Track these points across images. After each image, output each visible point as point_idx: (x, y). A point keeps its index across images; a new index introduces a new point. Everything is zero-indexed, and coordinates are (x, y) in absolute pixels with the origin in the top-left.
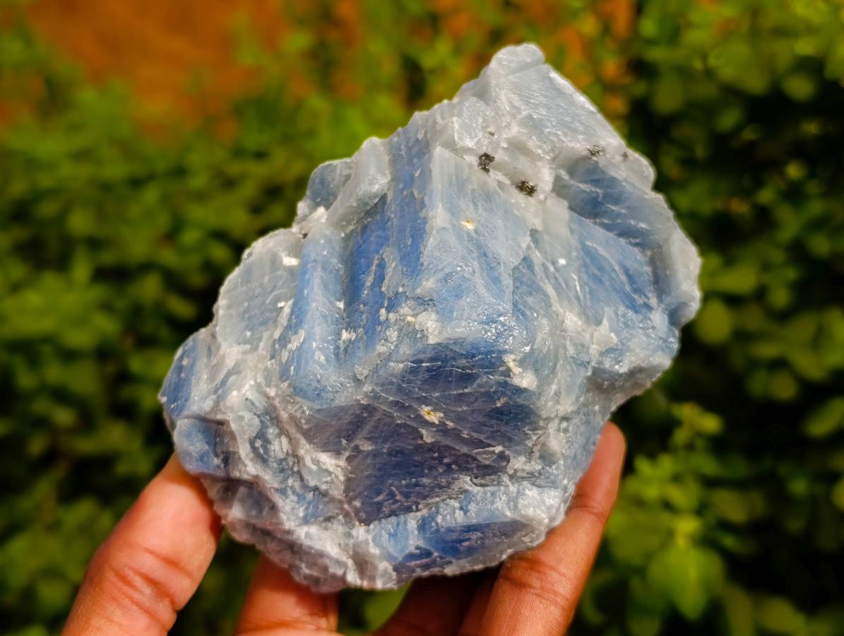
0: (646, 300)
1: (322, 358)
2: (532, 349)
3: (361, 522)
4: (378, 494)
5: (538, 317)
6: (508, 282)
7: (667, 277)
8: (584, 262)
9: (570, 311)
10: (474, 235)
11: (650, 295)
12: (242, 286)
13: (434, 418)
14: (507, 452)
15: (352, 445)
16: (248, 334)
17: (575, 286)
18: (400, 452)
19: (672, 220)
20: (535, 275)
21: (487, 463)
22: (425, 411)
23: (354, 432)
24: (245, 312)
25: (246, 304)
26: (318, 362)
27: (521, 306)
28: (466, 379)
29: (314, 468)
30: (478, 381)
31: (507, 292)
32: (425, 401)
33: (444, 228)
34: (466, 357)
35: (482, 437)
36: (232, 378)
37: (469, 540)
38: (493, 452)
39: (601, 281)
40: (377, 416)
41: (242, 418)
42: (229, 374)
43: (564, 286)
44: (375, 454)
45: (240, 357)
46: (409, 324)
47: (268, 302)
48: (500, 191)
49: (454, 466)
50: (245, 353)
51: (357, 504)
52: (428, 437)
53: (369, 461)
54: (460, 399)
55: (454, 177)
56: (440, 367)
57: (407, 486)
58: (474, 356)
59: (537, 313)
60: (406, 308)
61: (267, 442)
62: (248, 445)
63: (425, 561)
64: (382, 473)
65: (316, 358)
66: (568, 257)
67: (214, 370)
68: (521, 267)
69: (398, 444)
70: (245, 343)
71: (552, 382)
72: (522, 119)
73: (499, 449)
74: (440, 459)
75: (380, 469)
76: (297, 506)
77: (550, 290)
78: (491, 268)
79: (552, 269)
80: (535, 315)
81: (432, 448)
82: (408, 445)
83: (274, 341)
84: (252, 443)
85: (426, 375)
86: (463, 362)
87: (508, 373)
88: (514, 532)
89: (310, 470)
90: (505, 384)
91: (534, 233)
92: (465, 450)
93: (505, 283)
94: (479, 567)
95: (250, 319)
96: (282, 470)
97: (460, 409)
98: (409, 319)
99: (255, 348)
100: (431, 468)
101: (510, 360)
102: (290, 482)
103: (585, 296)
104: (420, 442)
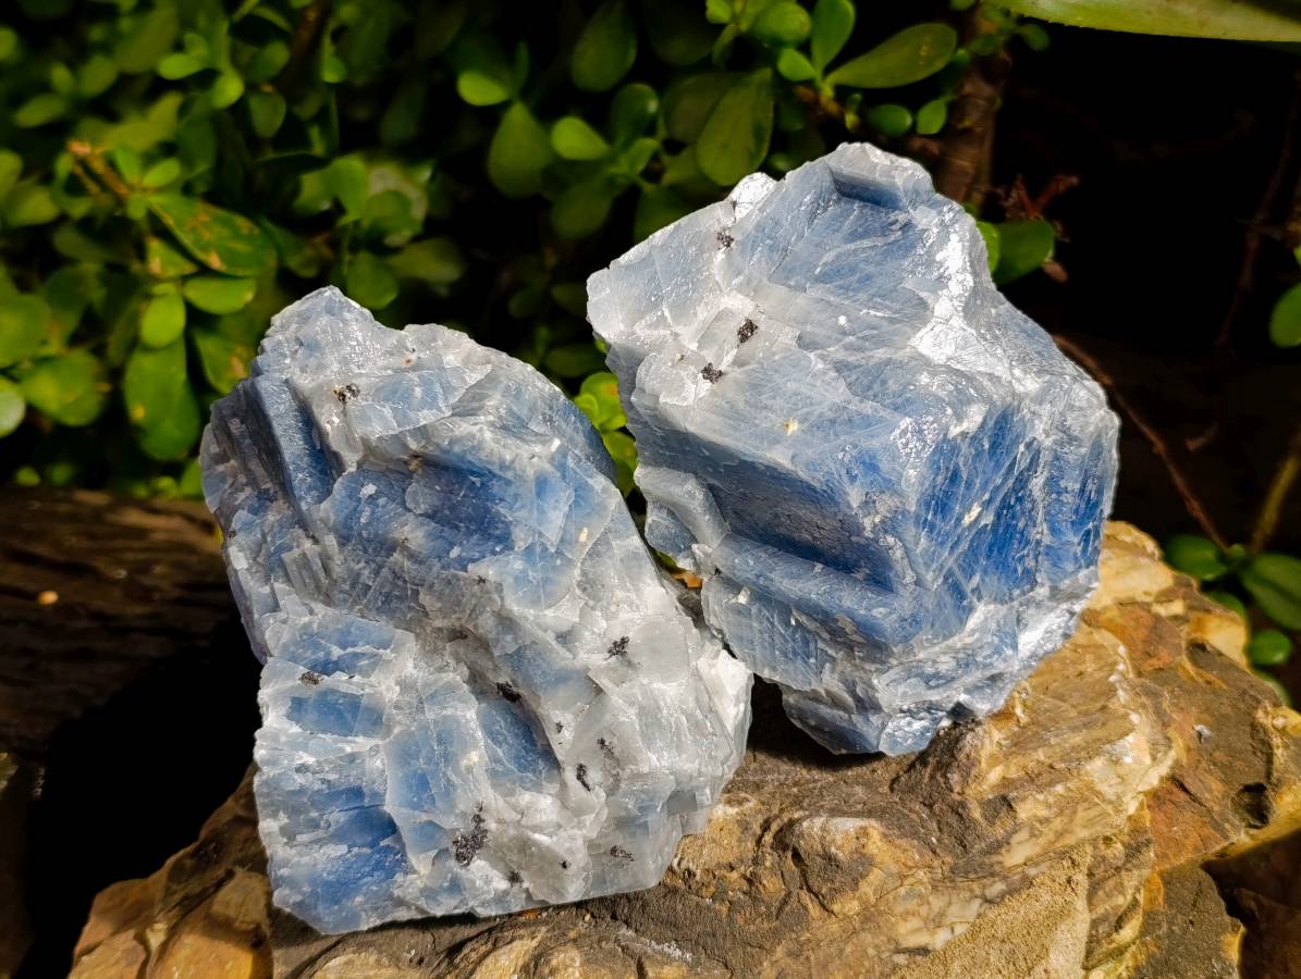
0: (897, 226)
1: (881, 609)
2: (949, 404)
3: (1032, 589)
4: (1016, 570)
5: (914, 385)
6: (868, 407)
7: (876, 191)
8: (841, 287)
9: (909, 339)
10: (806, 425)
11: (892, 217)
12: (754, 649)
13: (976, 510)
14: (1027, 440)
15: (970, 594)
16: (812, 660)
17: (876, 316)
18: (991, 546)
19: (813, 163)
20: (860, 366)
21: (1028, 461)
22: (967, 520)
23: (960, 593)
24: (786, 656)
25: (777, 652)
26: (886, 616)
27: (900, 401)
28: (954, 477)
29: (977, 635)
30: (961, 464)
31: (882, 413)
32: (959, 519)
33: (793, 457)
34: (937, 475)
35: (1007, 464)
36: (859, 691)
37: (1090, 492)
38: (1022, 453)
39: (869, 278)
40: (956, 569)
41: (905, 693)
42: (853, 693)
43: (875, 332)
44: (985, 572)
45: (836, 676)
46: (882, 522)
47: (783, 632)
48: (747, 368)
49: (1020, 495)
50: (833, 670)
51: (1016, 592)
52: (989, 519)
53: (987, 579)
54: (969, 485)
55: (729, 421)
56: (937, 503)
57: (1020, 543)
58: (939, 468)
59: (909, 384)
60: (865, 520)
61: (936, 676)
62: (932, 692)
63: (1092, 537)
64: (1001, 566)
65: (879, 616)
66: (839, 310)
67: (836, 702)
68: (848, 380)
69: (983, 549)
70: (823, 667)
71: (981, 383)
72: (673, 318)
73: (1022, 448)
74: (1010, 507)
75: (997, 568)
76: (1003, 656)
77: (881, 354)
78: (850, 420)
79: (851, 338)
80: (912, 387)
81: (998, 516)
82: (989, 538)
83: (831, 639)
84: (931, 688)
85: (939, 516)
86: (940, 479)
87: (964, 434)
88: (1101, 446)
89: (978, 640)
90: (974, 438)
91: (805, 343)
92: (1010, 482)
93: (870, 411)
94: (1114, 482)
95: (795, 654)
96: (967, 665)
97: (978, 485)
98: (877, 520)
99: (833, 660)
100: (1013, 517)
101: (954, 431)
102: (979, 659)
103: (889, 308)
104: (989, 528)
